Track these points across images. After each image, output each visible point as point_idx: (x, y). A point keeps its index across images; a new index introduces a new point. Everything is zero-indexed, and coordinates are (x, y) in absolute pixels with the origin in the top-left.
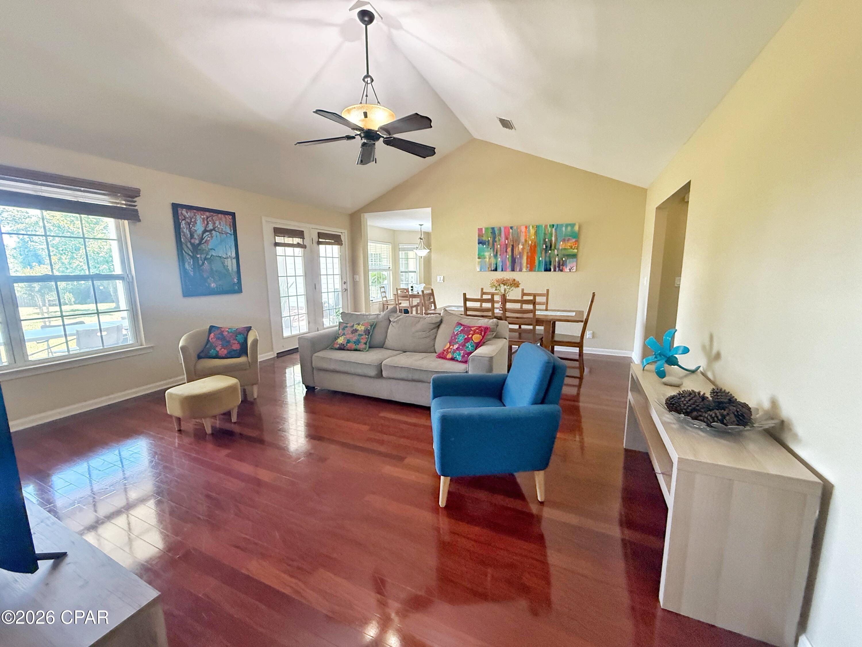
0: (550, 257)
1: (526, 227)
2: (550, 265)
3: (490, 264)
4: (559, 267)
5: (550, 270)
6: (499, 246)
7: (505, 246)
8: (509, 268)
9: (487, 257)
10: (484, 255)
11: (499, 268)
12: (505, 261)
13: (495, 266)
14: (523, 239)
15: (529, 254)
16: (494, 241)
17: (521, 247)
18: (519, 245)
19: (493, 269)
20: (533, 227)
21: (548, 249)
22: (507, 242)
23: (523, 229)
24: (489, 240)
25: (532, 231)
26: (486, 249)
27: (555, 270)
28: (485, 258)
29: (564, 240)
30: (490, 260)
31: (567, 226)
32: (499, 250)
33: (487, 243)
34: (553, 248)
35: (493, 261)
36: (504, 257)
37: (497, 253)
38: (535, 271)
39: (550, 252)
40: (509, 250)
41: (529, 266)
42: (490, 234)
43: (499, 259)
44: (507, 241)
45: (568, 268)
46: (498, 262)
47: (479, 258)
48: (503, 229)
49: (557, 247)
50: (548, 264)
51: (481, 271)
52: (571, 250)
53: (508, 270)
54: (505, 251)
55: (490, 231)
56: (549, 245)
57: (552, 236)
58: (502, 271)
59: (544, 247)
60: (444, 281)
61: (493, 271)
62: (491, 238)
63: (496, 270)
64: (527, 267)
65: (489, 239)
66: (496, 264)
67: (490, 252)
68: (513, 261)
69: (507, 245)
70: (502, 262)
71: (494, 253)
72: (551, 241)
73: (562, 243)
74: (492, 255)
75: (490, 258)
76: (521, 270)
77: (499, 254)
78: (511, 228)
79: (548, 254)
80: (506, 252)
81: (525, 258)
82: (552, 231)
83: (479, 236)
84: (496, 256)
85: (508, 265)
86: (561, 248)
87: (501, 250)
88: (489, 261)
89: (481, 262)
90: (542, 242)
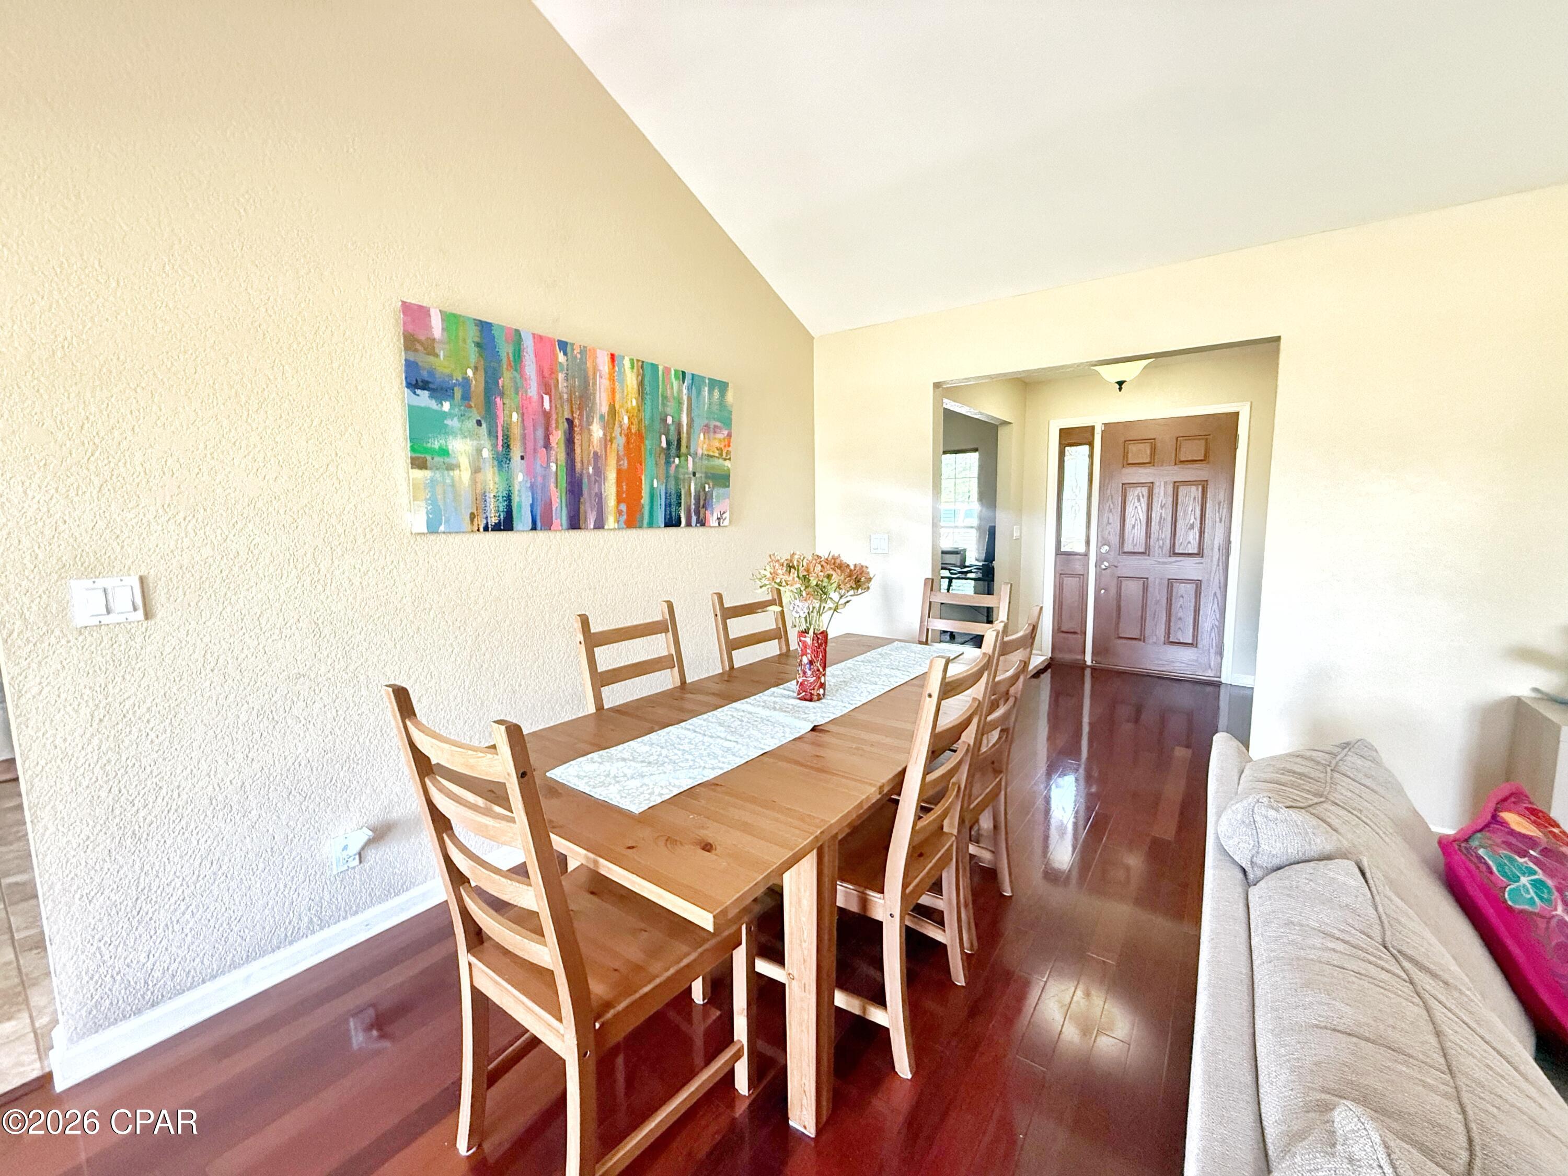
0: (677, 479)
1: (613, 357)
2: (679, 504)
3: (481, 499)
4: (698, 513)
5: (678, 524)
6: (515, 417)
7: (541, 420)
8: (560, 514)
9: (464, 462)
10: (444, 452)
11: (522, 518)
12: (545, 487)
13: (502, 506)
14: (602, 405)
15: (625, 464)
16: (492, 389)
17: (597, 432)
18: (590, 423)
19: (493, 521)
20: (632, 360)
21: (673, 451)
22: (547, 405)
23: (604, 365)
24: (466, 380)
25: (631, 380)
26: (453, 423)
27: (689, 524)
28: (450, 467)
29: (707, 429)
30: (480, 476)
31: (713, 383)
32: (516, 431)
33: (458, 393)
34: (683, 449)
35: (491, 480)
36: (539, 470)
37: (507, 446)
38: (641, 527)
39: (677, 460)
40: (558, 437)
41: (623, 507)
42: (472, 354)
43: (520, 477)
44: (546, 398)
45: (715, 517)
46: (516, 488)
47: (419, 463)
48: (528, 344)
49: (692, 451)
50: (674, 501)
51: (433, 529)
52: (721, 461)
53: (556, 522)
54: (541, 442)
55: (472, 334)
56: (673, 437)
57: (681, 410)
58: (534, 528)
59: (664, 445)
60: (148, 615)
61: (497, 528)
62: (476, 369)
63: (506, 524)
64: (620, 513)
65: (470, 373)
66: (509, 498)
67: (471, 435)
68: (575, 489)
69: (547, 415)
70: (532, 488)
71: (495, 446)
72: (679, 425)
73: (702, 435)
74: (486, 453)
75: (476, 470)
76: (600, 525)
77: (516, 453)
78: (563, 346)
79: (673, 466)
80: (547, 445)
81: (611, 476)
82: (680, 391)
83: (410, 342)
84: (503, 458)
85: (555, 505)
86: (700, 452)
87: (524, 437)
88: (474, 481)
89: (433, 483)
90: (657, 425)
